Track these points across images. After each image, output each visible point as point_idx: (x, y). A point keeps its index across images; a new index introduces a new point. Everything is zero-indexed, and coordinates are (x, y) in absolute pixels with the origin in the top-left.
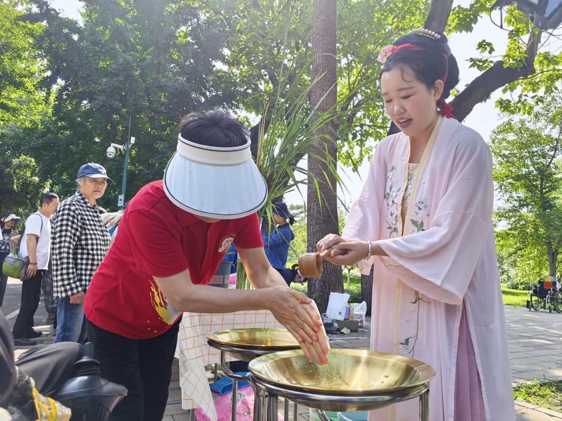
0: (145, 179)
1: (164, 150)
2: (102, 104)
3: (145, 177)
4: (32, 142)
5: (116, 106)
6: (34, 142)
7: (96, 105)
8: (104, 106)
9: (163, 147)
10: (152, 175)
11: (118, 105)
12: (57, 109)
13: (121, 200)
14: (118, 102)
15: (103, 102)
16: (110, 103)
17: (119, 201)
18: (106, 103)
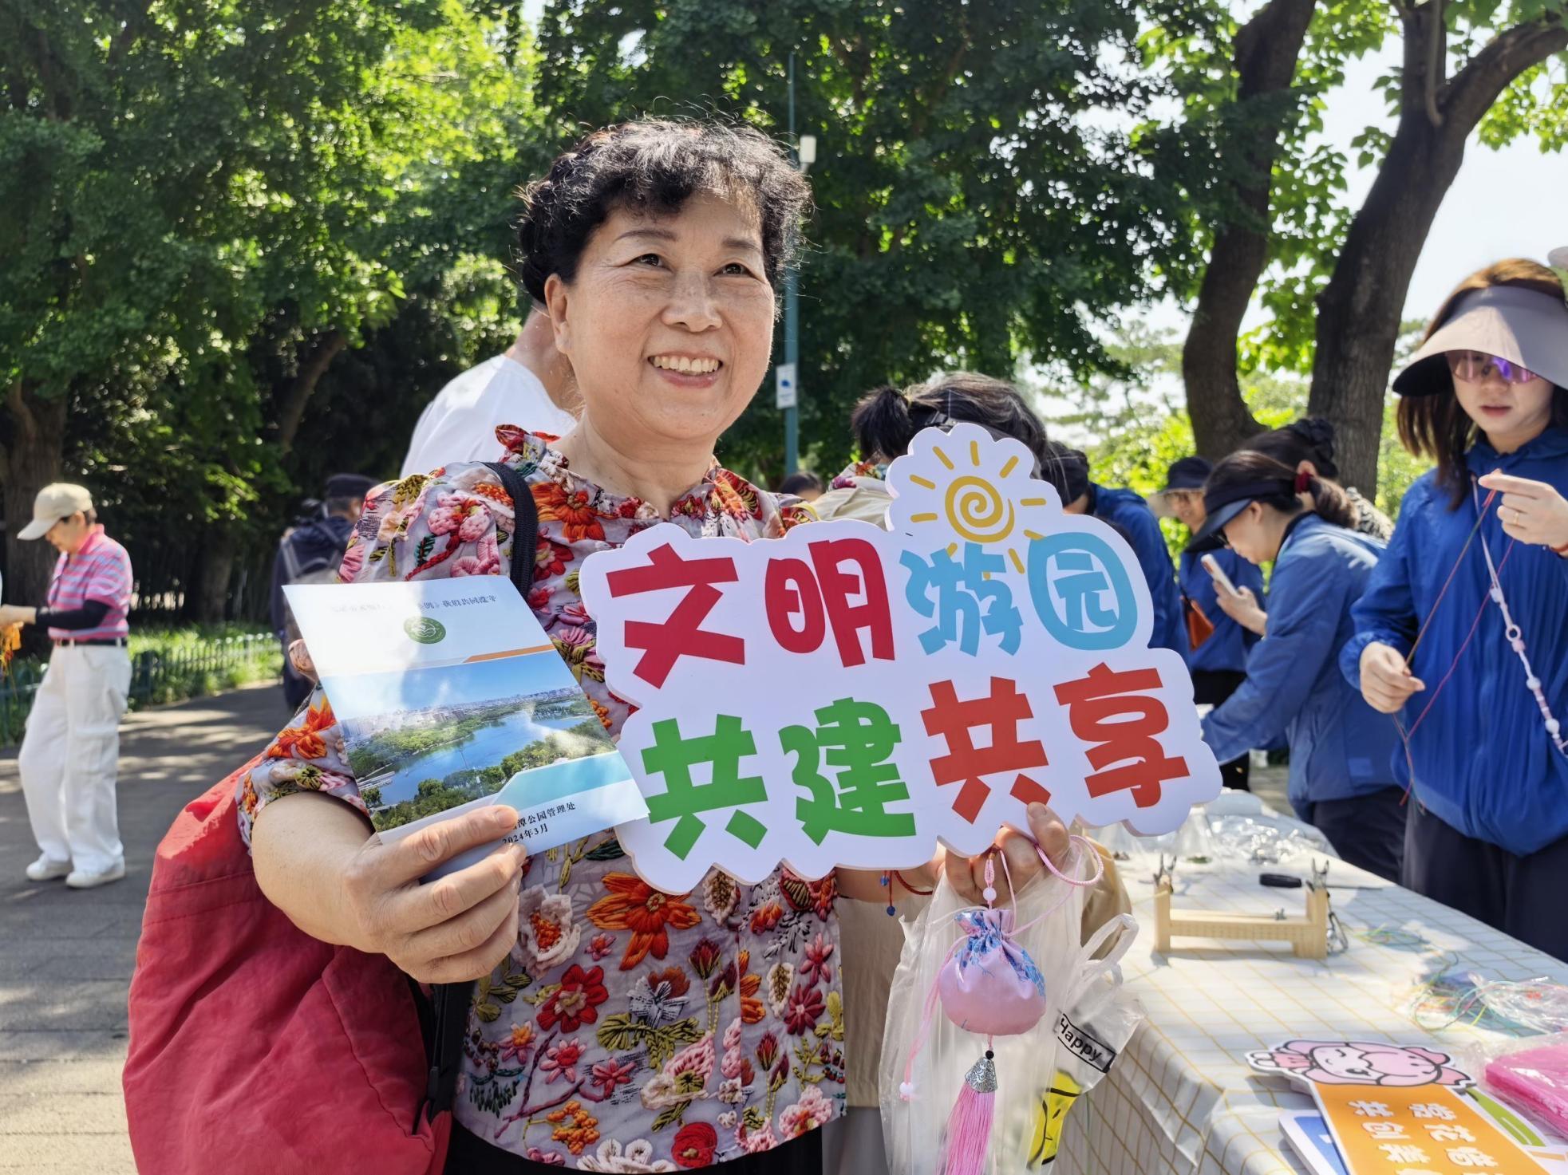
0: (858, 293)
1: (916, 169)
2: (687, 28)
3: (858, 287)
4: (486, 207)
5: (736, 26)
6: (491, 205)
7: (669, 33)
8: (693, 36)
9: (912, 162)
10: (881, 276)
11: (743, 22)
12: (548, 84)
13: (785, 384)
14: (742, 9)
15: (691, 18)
16: (715, 19)
17: (781, 390)
18: (702, 20)
